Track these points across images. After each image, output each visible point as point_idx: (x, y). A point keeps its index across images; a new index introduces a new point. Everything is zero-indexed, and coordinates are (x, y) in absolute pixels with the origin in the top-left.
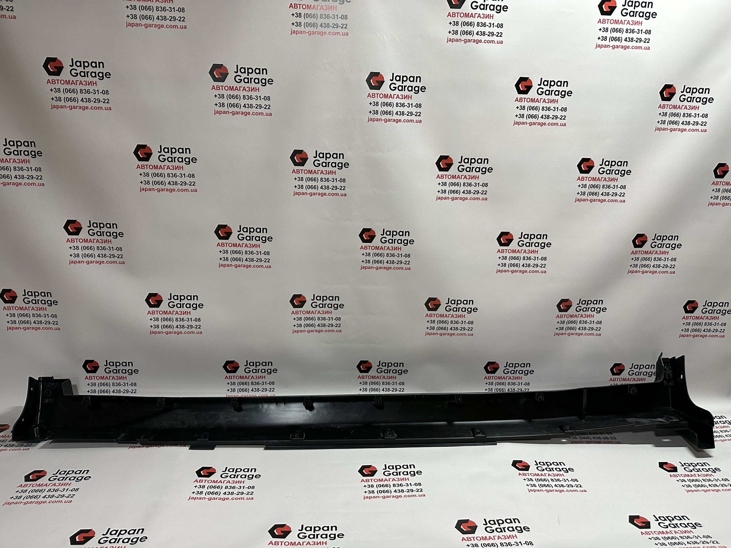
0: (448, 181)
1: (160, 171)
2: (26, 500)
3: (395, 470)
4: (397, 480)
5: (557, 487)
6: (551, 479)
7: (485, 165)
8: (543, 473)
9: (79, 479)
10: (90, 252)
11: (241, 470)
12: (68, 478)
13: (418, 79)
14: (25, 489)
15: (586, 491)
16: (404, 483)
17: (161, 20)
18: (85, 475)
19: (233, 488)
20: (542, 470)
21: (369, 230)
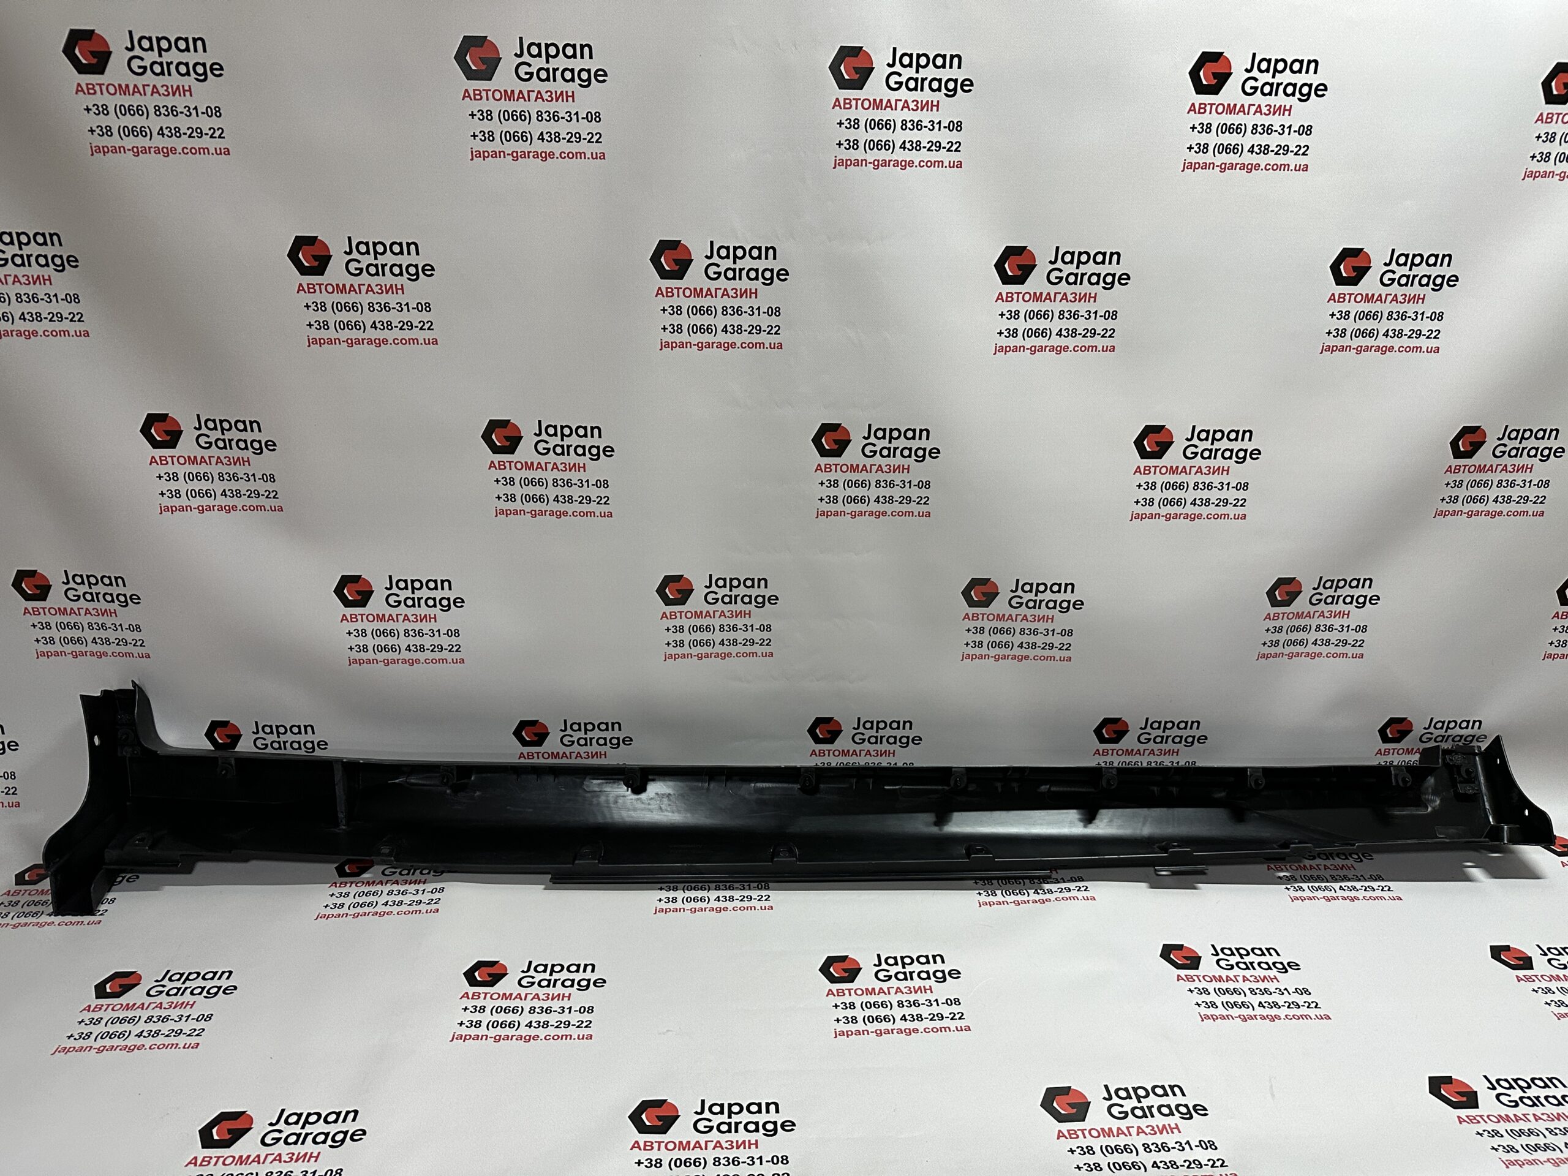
0: (1023, 307)
1: (351, 298)
2: (100, 1043)
3: (899, 968)
4: (906, 990)
6: (1249, 989)
7: (1113, 268)
8: (1231, 973)
10: (204, 485)
11: (562, 967)
12: (189, 990)
13: (956, 60)
14: (96, 1016)
15: (1330, 1018)
16: (921, 998)
18: (224, 983)
19: (546, 1012)
20: (1229, 967)
21: (835, 427)
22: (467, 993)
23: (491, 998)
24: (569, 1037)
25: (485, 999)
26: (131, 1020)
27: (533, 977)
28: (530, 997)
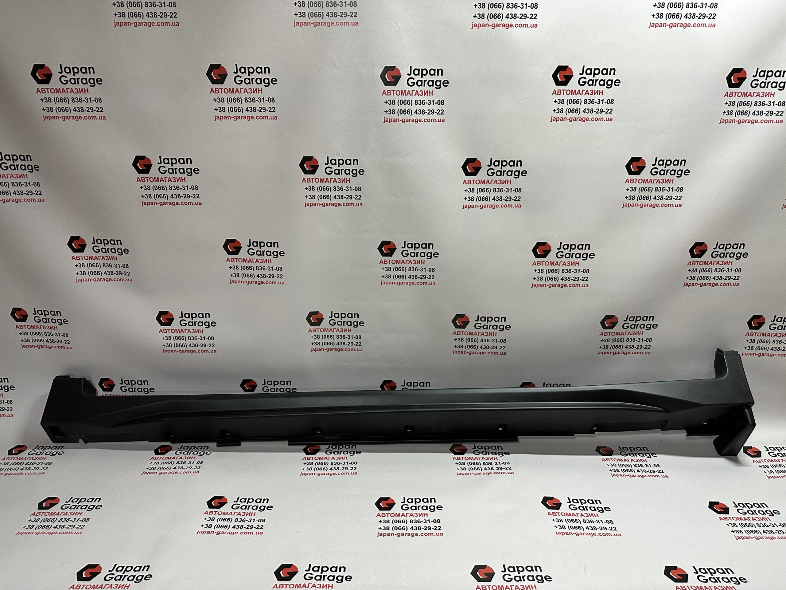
0: (476, 187)
1: (161, 184)
2: (37, 530)
3: (413, 504)
4: (415, 515)
6: (583, 520)
7: (519, 168)
8: (575, 512)
11: (253, 500)
12: (80, 507)
13: (440, 72)
14: (37, 518)
15: (621, 536)
16: (422, 519)
17: (151, 17)
18: (96, 504)
19: (243, 521)
20: (575, 509)
21: (389, 242)
22: (207, 512)
23: (218, 514)
24: (252, 533)
25: (215, 514)
26: (52, 520)
27: (239, 505)
28: (236, 514)
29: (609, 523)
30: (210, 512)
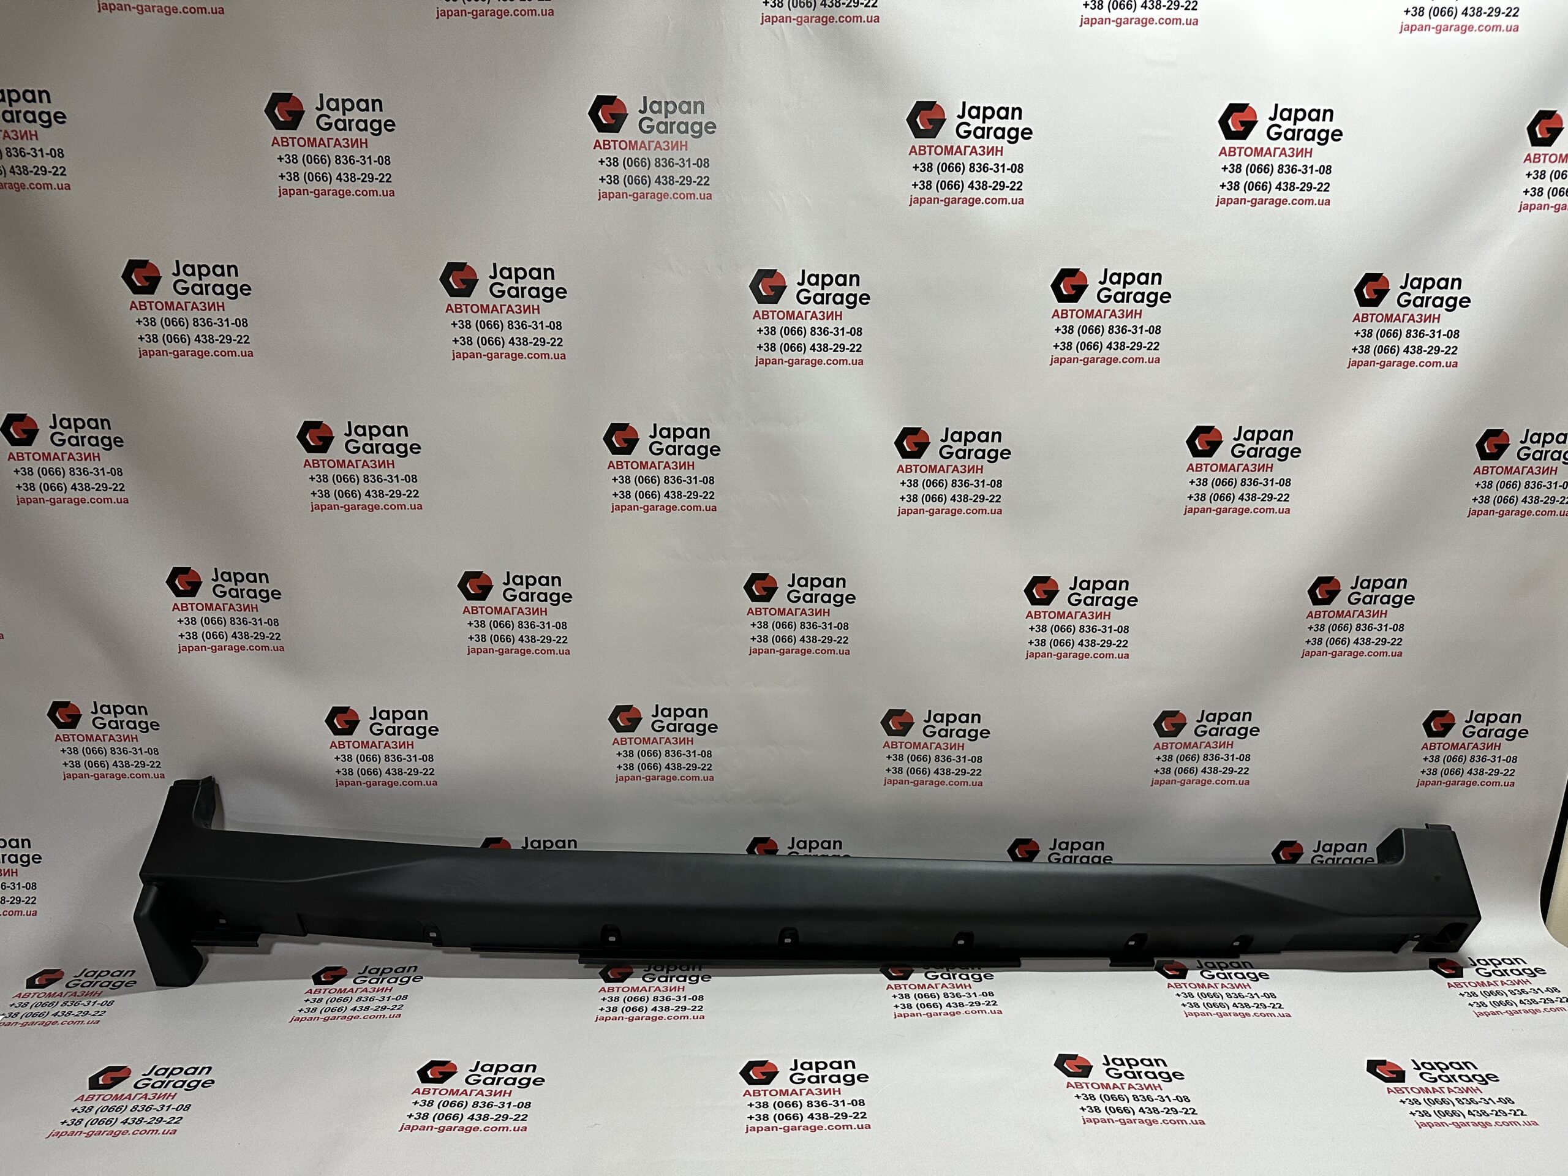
0: (921, 477)
1: (348, 471)
2: (90, 1128)
3: (813, 1072)
4: (816, 1092)
5: (1144, 1112)
6: (1133, 1096)
7: (996, 445)
8: (1118, 1082)
9: (191, 1085)
10: (217, 628)
11: (507, 1067)
12: (172, 1083)
13: (855, 279)
14: (88, 1105)
15: (1204, 1124)
16: (829, 1098)
17: (345, 180)
18: (204, 1078)
19: (488, 1107)
20: (1118, 1076)
21: (764, 576)
22: (418, 1089)
23: (440, 1093)
24: (506, 1129)
25: (434, 1094)
26: (118, 1109)
27: (479, 1076)
28: (474, 1093)
29: (1182, 1101)
30: (424, 1090)
